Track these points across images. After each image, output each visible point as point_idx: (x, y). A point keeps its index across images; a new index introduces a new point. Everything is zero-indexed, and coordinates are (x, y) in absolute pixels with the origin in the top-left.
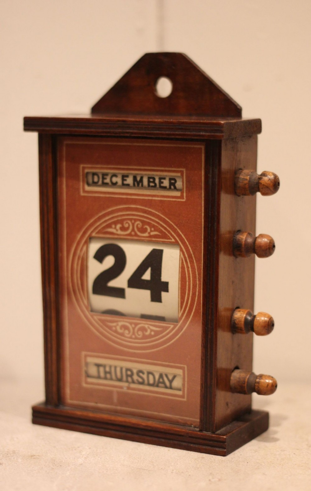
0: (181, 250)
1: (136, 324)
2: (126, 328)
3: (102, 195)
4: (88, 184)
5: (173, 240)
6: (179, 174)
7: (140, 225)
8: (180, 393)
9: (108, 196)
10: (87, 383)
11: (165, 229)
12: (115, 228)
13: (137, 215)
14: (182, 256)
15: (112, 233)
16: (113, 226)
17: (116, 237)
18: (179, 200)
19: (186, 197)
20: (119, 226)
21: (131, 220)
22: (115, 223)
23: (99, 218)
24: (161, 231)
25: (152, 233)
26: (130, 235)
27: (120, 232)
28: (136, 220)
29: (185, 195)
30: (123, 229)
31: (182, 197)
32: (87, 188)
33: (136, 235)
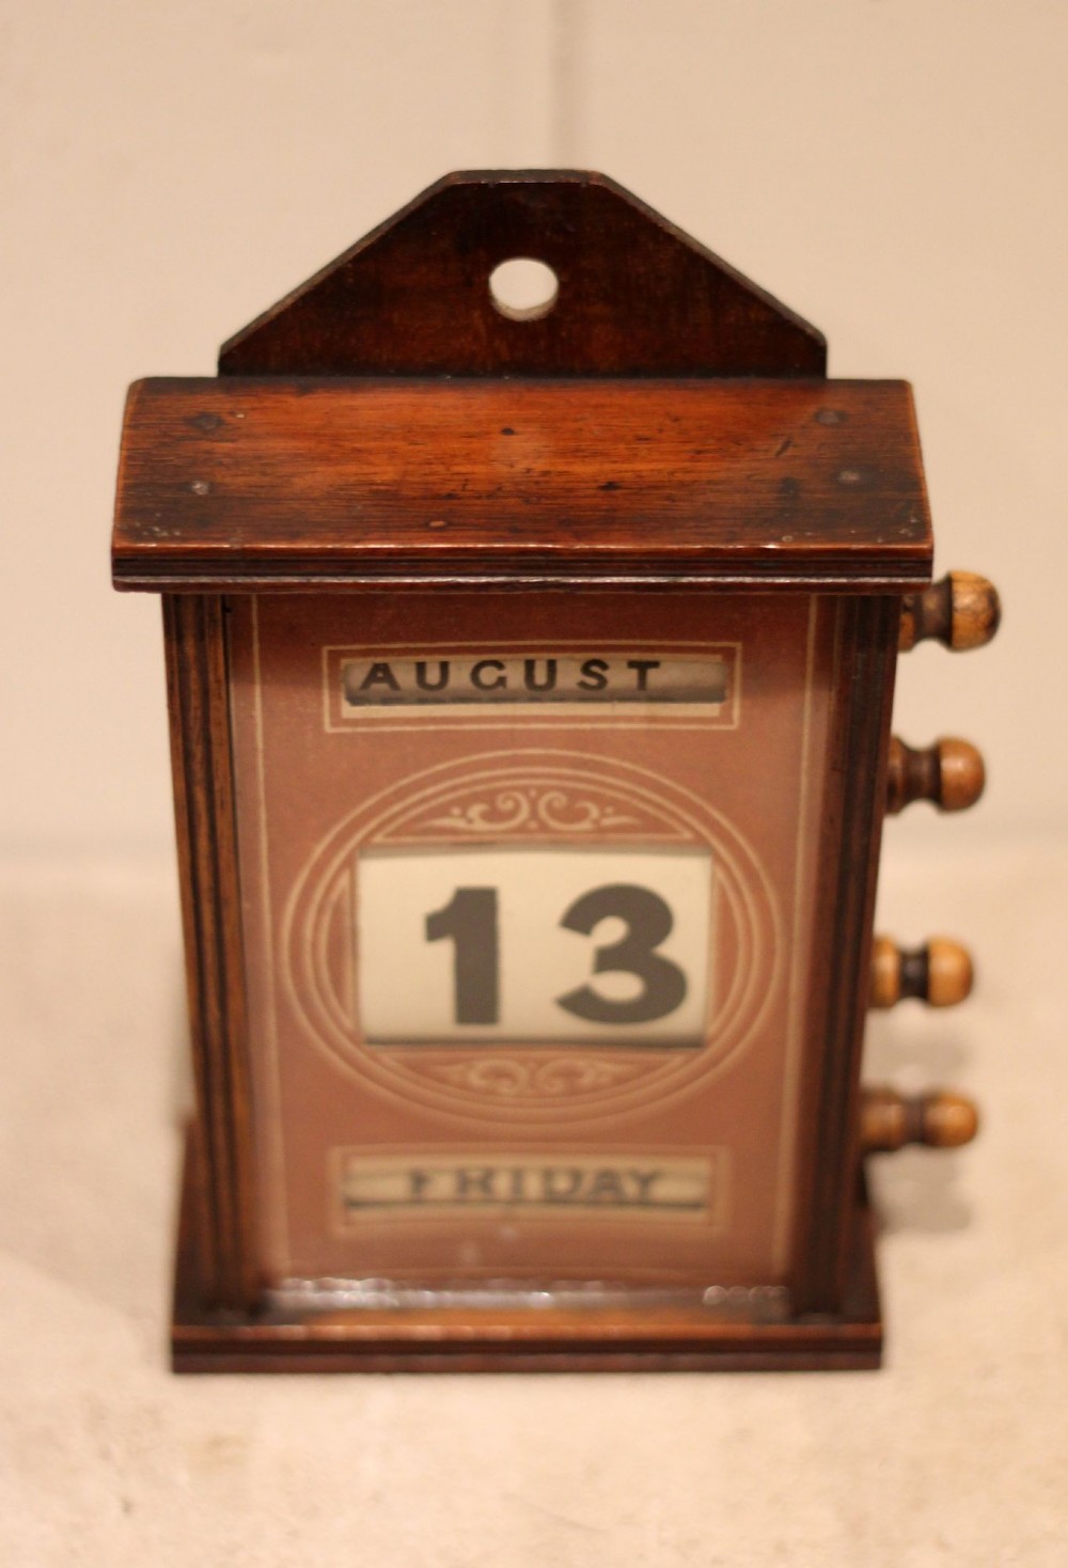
0: (718, 859)
1: (541, 1063)
2: (499, 1074)
3: (408, 728)
4: (355, 700)
5: (687, 835)
6: (718, 658)
7: (561, 801)
8: (699, 1216)
9: (431, 728)
10: (349, 1223)
11: (659, 807)
12: (463, 815)
13: (549, 776)
14: (721, 875)
15: (453, 831)
16: (456, 811)
17: (466, 838)
18: (715, 727)
19: (743, 717)
20: (476, 810)
21: (525, 790)
22: (464, 804)
23: (400, 794)
24: (642, 815)
25: (608, 822)
26: (522, 829)
27: (481, 825)
28: (542, 791)
29: (736, 712)
30: (492, 815)
31: (726, 717)
32: (349, 711)
33: (544, 828)
